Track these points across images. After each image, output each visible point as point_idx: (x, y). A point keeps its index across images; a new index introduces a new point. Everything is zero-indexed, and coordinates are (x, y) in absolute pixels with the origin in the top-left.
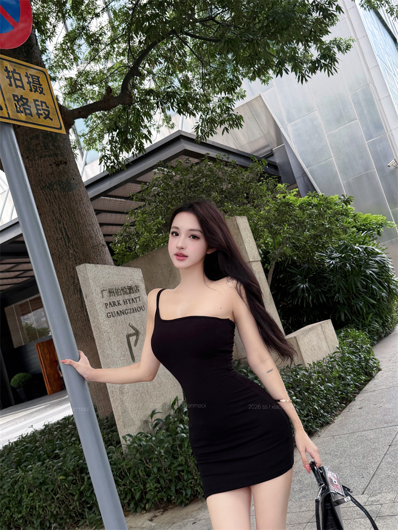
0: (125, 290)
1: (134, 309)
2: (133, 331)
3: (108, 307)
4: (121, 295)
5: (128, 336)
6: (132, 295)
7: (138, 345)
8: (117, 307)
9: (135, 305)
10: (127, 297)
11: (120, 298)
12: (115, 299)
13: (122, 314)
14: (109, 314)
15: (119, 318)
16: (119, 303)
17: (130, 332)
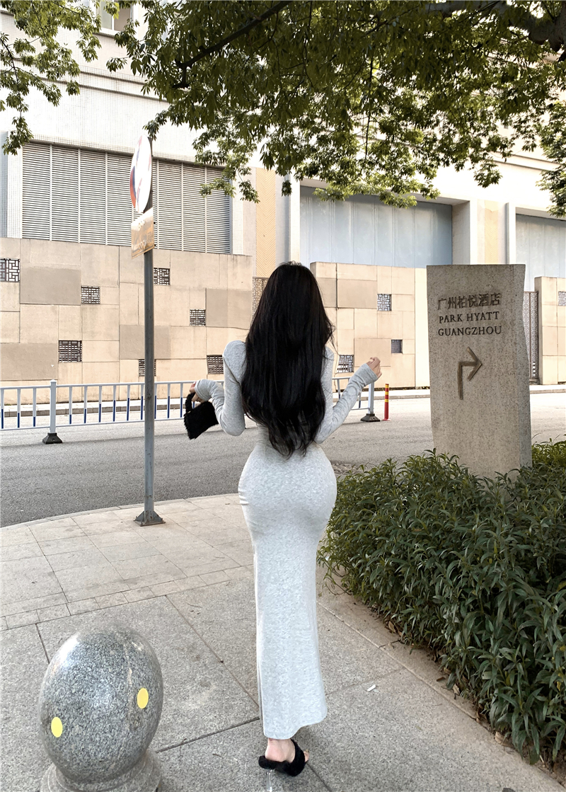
0: (474, 300)
1: (482, 329)
2: (470, 359)
3: (442, 321)
4: (466, 307)
5: (461, 365)
6: (485, 307)
7: (474, 380)
8: (455, 323)
9: (484, 324)
10: (474, 310)
11: (463, 312)
12: (453, 312)
13: (461, 334)
14: (441, 331)
15: (454, 337)
16: (459, 318)
17: (465, 360)
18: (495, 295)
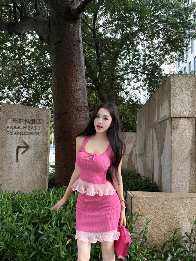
0: (28, 121)
1: (31, 133)
2: (24, 145)
3: (9, 128)
4: (23, 123)
5: (19, 148)
6: (33, 124)
7: (25, 154)
8: (16, 129)
9: (33, 131)
10: (27, 125)
11: (21, 125)
12: (16, 125)
13: (19, 134)
14: (7, 132)
15: (15, 136)
16: (19, 127)
17: (21, 145)
18: (39, 120)
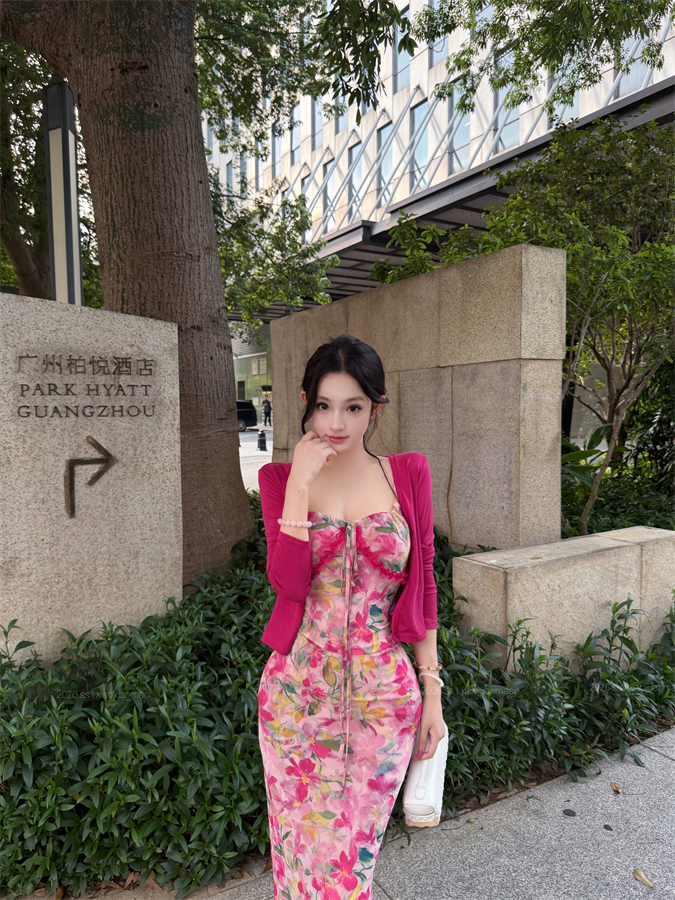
0: (102, 364)
2: (93, 454)
3: (28, 393)
4: (84, 372)
5: (72, 464)
6: (123, 377)
7: (98, 485)
8: (58, 397)
9: (124, 402)
10: (101, 379)
11: (79, 382)
12: (55, 378)
13: (72, 416)
14: (24, 410)
15: (57, 421)
16: (68, 390)
17: (82, 456)
18: (145, 360)
